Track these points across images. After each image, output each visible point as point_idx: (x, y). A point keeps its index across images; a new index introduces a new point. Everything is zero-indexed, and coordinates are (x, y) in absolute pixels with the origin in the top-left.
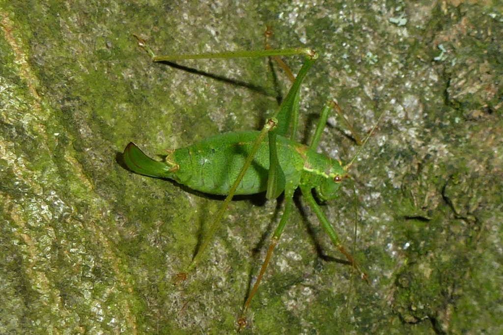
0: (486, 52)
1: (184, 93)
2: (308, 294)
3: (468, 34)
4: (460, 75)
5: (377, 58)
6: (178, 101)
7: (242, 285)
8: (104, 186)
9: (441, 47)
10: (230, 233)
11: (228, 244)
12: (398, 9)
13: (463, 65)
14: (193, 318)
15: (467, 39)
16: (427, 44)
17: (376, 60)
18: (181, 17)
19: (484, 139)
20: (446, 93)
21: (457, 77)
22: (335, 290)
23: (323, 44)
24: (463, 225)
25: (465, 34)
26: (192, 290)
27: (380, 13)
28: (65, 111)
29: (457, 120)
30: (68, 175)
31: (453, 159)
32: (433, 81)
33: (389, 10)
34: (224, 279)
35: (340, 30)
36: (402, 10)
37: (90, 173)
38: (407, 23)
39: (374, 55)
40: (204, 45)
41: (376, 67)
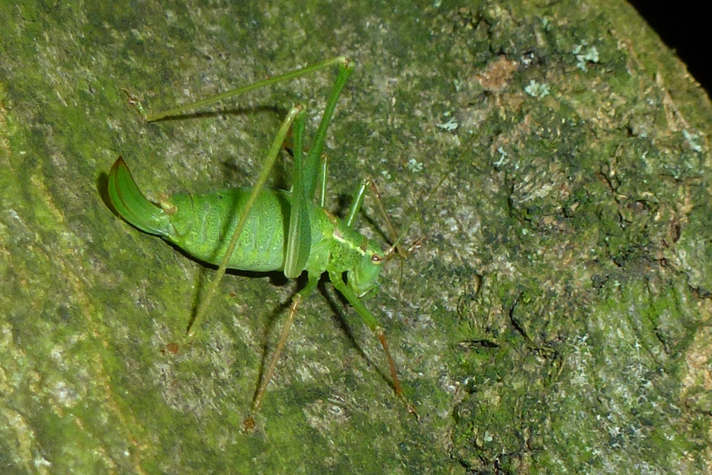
0: (555, 150)
1: (182, 165)
2: (338, 414)
3: (533, 134)
4: (526, 179)
5: (422, 166)
6: (175, 171)
7: (250, 384)
8: (78, 222)
9: (501, 150)
10: (237, 323)
11: (233, 334)
12: (447, 114)
13: (530, 168)
14: (186, 401)
15: (532, 140)
16: (483, 151)
17: (421, 168)
18: (181, 92)
19: (560, 256)
20: (510, 202)
21: (522, 181)
22: (374, 416)
23: (356, 148)
24: (539, 363)
25: (529, 133)
26: (185, 368)
27: (425, 119)
28: (36, 132)
29: (525, 232)
30: (33, 198)
31: (521, 279)
32: (492, 192)
33: (435, 116)
34: (227, 370)
35: (375, 134)
36: (452, 114)
37: (61, 203)
38: (457, 128)
39: (418, 162)
40: (208, 126)
41: (420, 176)
